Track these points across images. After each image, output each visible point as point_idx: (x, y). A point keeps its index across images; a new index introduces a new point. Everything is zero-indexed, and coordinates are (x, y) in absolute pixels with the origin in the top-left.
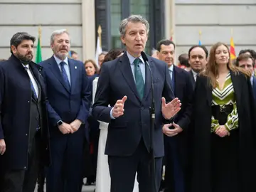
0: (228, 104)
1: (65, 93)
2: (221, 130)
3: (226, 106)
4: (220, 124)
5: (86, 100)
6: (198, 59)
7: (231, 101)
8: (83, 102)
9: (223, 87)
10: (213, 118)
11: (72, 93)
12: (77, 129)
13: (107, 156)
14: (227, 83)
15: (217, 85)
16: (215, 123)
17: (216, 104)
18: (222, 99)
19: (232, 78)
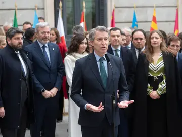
0: (159, 75)
1: (47, 69)
2: (154, 94)
3: (158, 77)
4: (154, 90)
5: (61, 73)
6: (139, 41)
7: (162, 73)
8: (59, 74)
9: (157, 63)
10: (149, 85)
11: (52, 68)
12: (55, 94)
13: (80, 126)
14: (159, 60)
15: (152, 61)
16: (150, 89)
17: (151, 75)
18: (155, 72)
19: (163, 57)
